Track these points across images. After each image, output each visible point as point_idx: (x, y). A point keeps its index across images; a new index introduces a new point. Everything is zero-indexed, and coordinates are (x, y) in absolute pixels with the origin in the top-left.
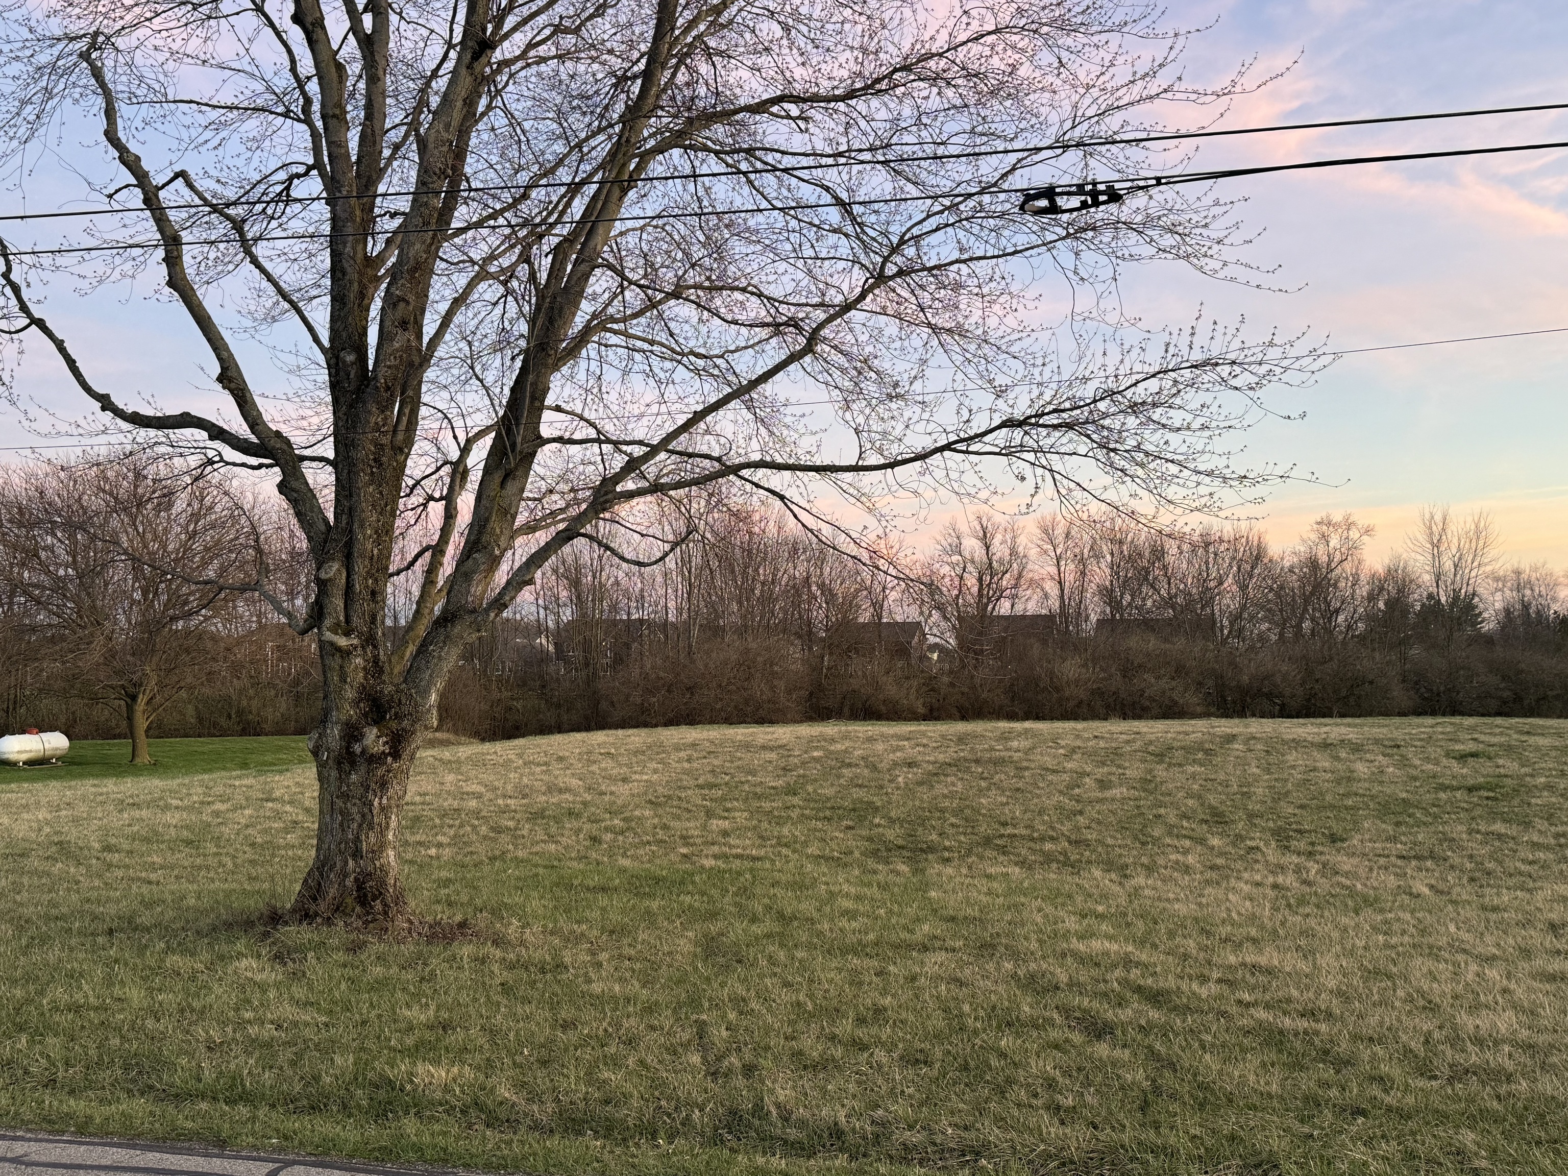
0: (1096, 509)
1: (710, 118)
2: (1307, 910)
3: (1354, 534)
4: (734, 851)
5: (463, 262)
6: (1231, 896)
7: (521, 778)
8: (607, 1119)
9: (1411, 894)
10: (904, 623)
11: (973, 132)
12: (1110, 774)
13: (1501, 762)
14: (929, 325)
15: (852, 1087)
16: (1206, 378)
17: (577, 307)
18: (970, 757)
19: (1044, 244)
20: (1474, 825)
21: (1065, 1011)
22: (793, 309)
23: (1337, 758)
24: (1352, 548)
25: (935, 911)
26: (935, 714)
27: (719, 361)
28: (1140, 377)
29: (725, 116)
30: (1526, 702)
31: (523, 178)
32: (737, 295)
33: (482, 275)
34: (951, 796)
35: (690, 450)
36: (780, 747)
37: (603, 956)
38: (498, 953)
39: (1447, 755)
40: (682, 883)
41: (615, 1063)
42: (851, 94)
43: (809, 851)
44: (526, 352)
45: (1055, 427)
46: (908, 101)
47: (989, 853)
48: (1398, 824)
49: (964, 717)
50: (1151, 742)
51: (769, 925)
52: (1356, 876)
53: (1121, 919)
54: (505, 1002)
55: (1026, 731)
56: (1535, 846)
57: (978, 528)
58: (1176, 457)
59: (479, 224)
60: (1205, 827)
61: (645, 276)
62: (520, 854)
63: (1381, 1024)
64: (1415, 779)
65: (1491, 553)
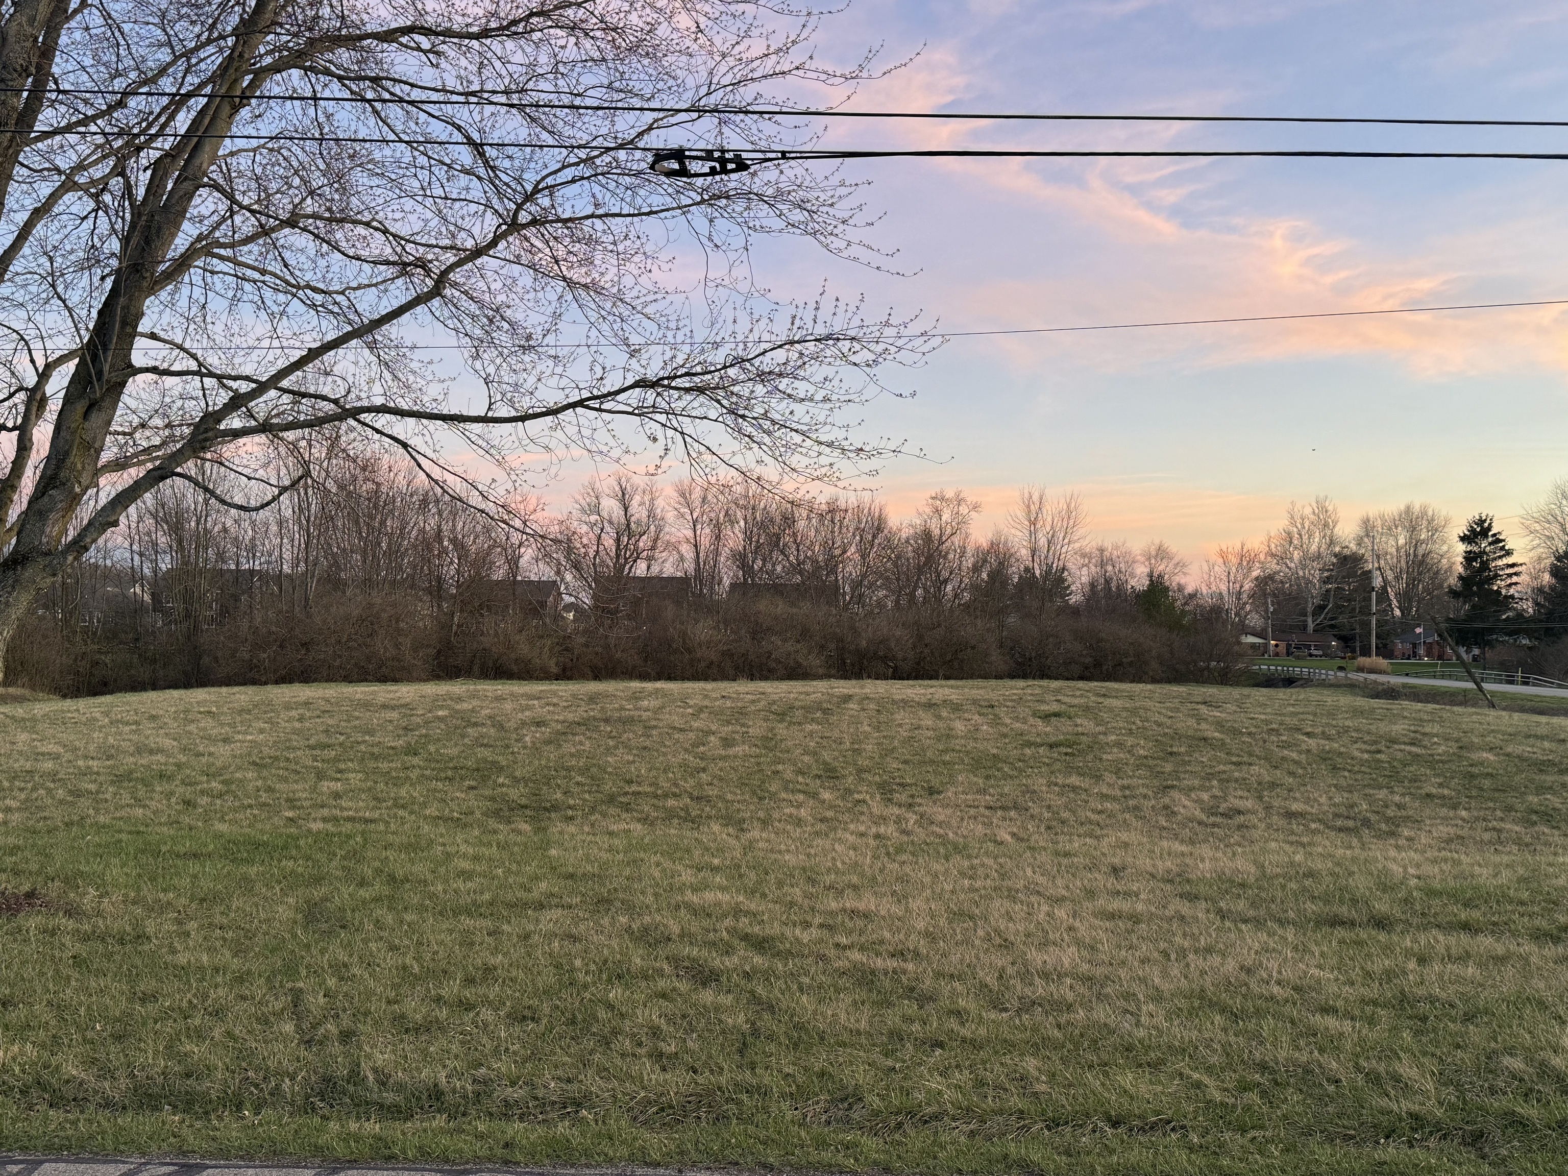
0: (725, 474)
1: (336, 40)
2: (904, 857)
3: (963, 510)
4: (345, 814)
5: (48, 169)
6: (837, 846)
7: (105, 738)
8: (187, 1093)
9: (995, 841)
10: (539, 582)
11: (610, 86)
12: (733, 732)
13: (1079, 721)
14: (564, 279)
15: (455, 1048)
16: (828, 353)
17: (178, 227)
18: (599, 716)
19: (679, 208)
20: (1053, 779)
21: (674, 960)
22: (421, 249)
23: (939, 717)
24: (960, 523)
25: (553, 869)
26: (568, 673)
27: (339, 298)
28: (767, 346)
29: (353, 41)
30: (1105, 668)
31: (119, 84)
32: (361, 230)
33: (69, 185)
34: (578, 755)
35: (303, 390)
36: (402, 706)
37: (192, 925)
38: (71, 924)
39: (1034, 715)
40: (285, 847)
41: (199, 1035)
42: (485, 33)
43: (428, 812)
44: (118, 272)
45: (687, 390)
46: (545, 48)
47: (612, 811)
48: (988, 777)
49: (597, 676)
50: (774, 702)
51: (379, 888)
52: (948, 825)
53: (735, 871)
54: (77, 976)
55: (657, 690)
56: (1104, 797)
57: (617, 488)
58: (800, 427)
59: (69, 129)
60: (818, 782)
61: (259, 201)
62: (102, 819)
63: (962, 961)
64: (1005, 736)
65: (1079, 532)
